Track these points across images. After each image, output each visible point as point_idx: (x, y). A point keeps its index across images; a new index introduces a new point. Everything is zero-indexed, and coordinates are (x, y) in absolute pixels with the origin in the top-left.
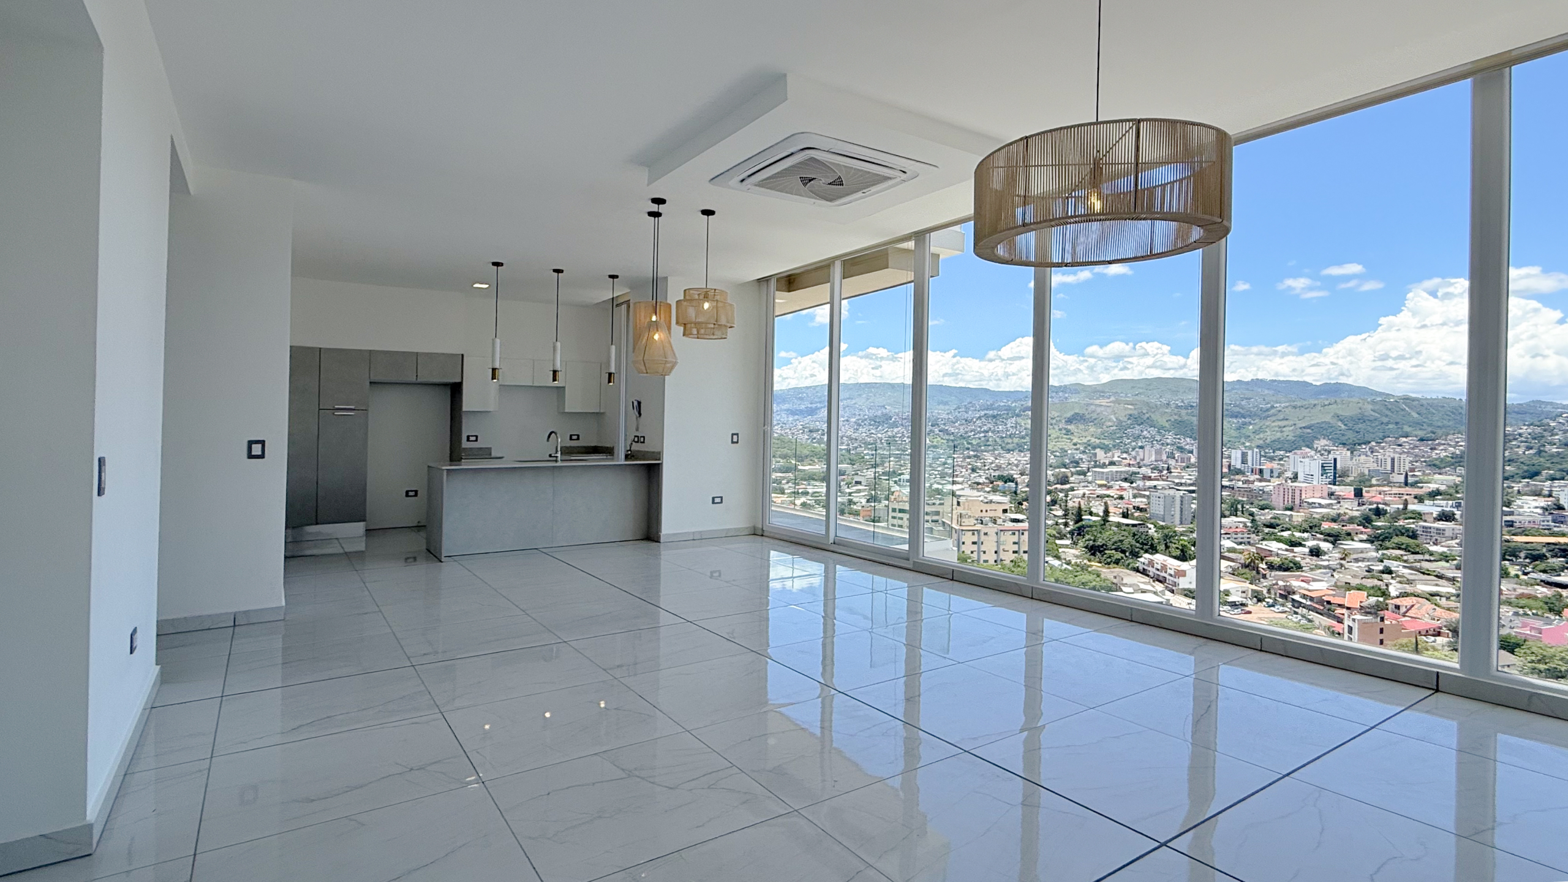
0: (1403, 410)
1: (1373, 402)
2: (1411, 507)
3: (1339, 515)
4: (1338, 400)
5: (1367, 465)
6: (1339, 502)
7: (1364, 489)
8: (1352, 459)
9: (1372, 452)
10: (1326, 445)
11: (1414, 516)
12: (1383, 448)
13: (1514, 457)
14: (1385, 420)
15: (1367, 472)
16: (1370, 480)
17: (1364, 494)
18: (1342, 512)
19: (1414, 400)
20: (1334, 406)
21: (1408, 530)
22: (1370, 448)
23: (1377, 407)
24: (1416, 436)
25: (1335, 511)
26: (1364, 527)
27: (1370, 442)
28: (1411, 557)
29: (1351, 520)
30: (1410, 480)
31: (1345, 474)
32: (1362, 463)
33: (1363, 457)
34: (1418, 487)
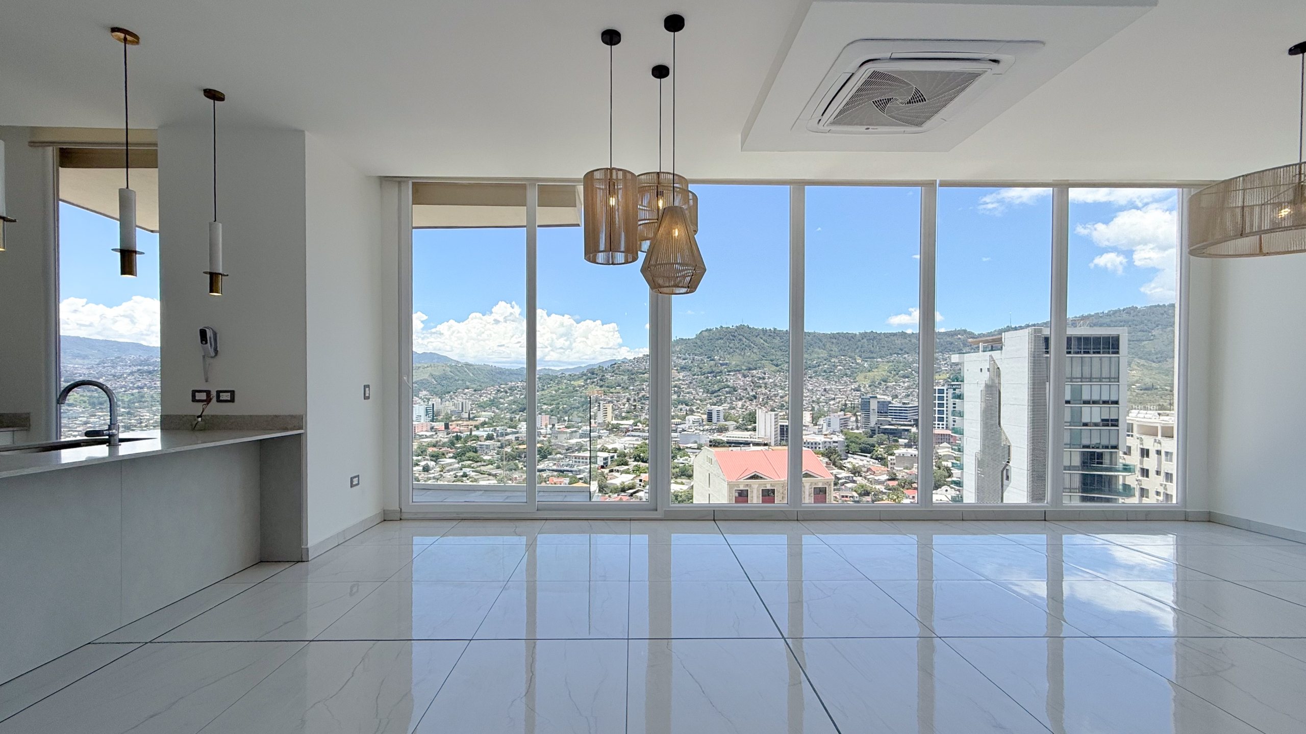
0: (466, 371)
1: (451, 366)
2: (474, 433)
3: (437, 442)
4: (432, 365)
5: (449, 408)
6: (436, 434)
7: (450, 423)
8: (441, 404)
9: (451, 399)
10: (426, 395)
11: (475, 438)
12: (456, 396)
13: (516, 400)
14: (457, 378)
15: (449, 412)
16: (451, 417)
17: (450, 427)
18: (438, 439)
19: (471, 365)
20: (429, 368)
21: (473, 447)
22: (450, 396)
23: (452, 370)
24: (473, 388)
25: (435, 440)
26: (451, 449)
27: (450, 392)
28: (475, 465)
29: (444, 445)
30: (471, 416)
31: (438, 414)
32: (447, 406)
33: (447, 402)
34: (475, 420)
